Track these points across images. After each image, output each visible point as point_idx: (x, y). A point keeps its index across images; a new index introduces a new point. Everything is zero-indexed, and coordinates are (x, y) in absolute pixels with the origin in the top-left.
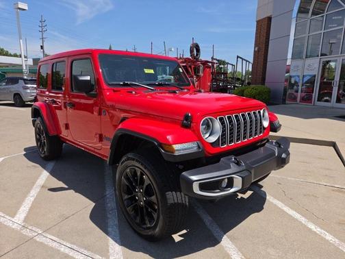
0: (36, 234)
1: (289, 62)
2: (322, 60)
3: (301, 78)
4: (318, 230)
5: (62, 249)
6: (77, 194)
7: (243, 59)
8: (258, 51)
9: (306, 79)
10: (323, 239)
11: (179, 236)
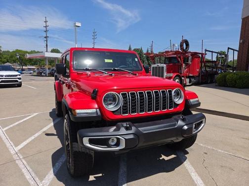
0: (19, 159)
5: (23, 170)
7: (233, 50)
8: (243, 43)
11: (94, 177)
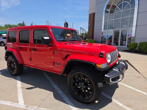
0: (35, 109)
1: (103, 31)
2: (114, 30)
3: (107, 36)
4: (140, 92)
6: (41, 89)
7: (82, 29)
8: (90, 26)
9: (109, 37)
10: (144, 94)
